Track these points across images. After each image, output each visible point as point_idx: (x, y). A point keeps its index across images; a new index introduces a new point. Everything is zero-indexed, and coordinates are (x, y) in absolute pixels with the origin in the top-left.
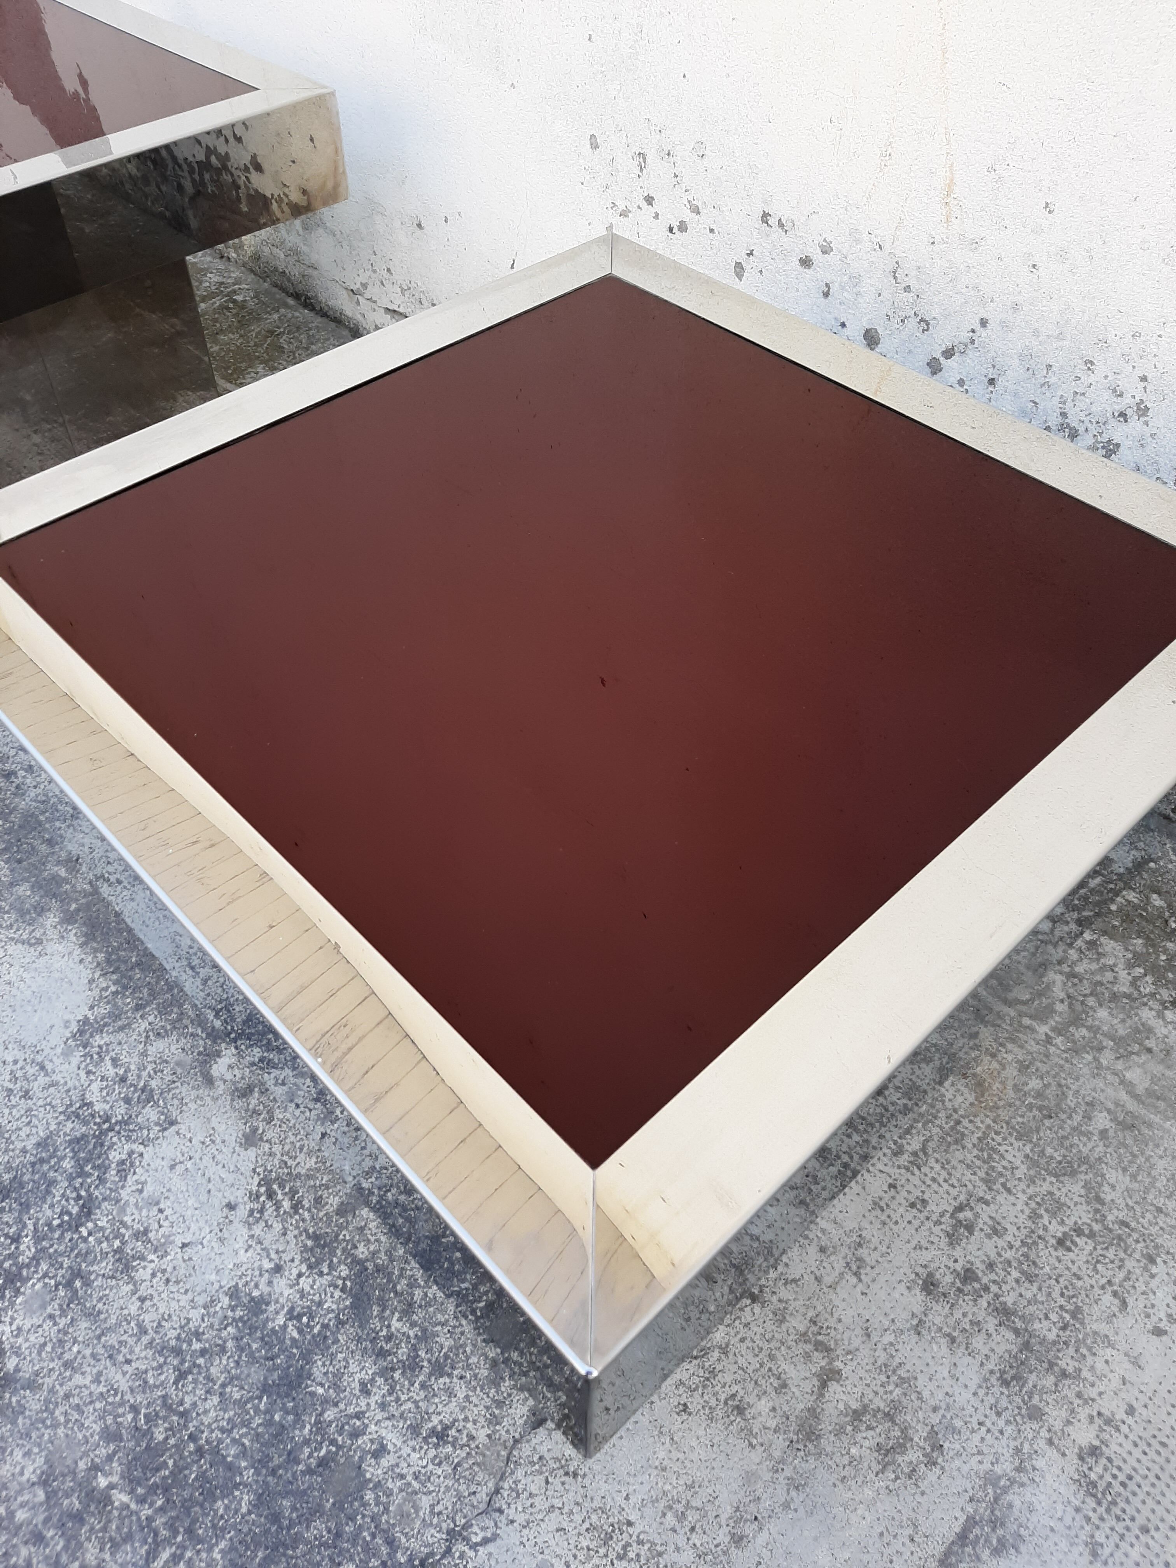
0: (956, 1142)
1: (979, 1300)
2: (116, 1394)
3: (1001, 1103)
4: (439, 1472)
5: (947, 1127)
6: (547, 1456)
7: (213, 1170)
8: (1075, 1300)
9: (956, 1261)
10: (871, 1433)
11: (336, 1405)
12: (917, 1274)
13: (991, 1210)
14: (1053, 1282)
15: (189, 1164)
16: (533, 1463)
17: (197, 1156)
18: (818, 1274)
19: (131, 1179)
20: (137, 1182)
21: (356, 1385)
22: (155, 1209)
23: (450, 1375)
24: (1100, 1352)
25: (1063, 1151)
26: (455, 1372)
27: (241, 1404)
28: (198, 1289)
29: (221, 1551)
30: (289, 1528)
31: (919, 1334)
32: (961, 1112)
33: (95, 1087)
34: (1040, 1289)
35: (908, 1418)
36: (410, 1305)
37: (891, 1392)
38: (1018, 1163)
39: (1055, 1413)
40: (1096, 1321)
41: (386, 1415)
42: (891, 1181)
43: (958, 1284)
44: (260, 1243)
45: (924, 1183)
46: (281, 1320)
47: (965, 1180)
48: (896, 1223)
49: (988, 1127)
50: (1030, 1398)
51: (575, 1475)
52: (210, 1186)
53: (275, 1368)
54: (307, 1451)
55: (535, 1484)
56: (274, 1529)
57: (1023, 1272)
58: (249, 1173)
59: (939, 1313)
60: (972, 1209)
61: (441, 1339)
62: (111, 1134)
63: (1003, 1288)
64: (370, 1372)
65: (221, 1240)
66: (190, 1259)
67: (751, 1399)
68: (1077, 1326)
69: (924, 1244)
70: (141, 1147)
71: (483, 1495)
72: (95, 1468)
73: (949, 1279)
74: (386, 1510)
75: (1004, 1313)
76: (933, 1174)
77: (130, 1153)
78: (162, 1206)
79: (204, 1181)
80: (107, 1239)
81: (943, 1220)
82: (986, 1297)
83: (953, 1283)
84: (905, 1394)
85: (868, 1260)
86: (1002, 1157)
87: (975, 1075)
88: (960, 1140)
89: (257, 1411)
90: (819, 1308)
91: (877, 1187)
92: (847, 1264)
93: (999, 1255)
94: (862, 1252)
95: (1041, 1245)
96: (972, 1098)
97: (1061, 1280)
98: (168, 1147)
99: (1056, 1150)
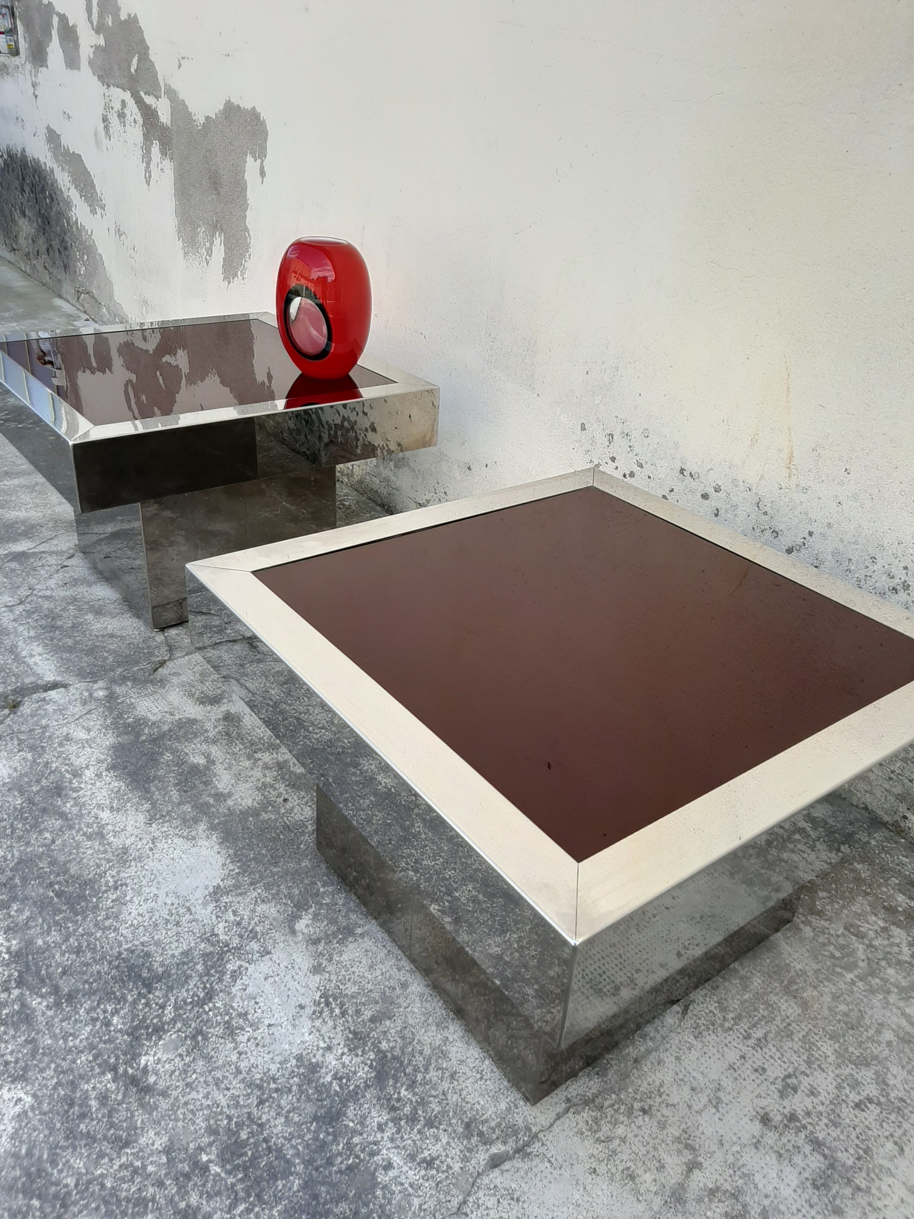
0: (788, 1036)
1: (800, 1134)
2: (218, 1107)
3: (819, 1017)
4: (427, 1185)
5: (782, 1026)
6: (500, 1186)
7: (291, 984)
8: (867, 1142)
9: (784, 1108)
10: (721, 1204)
11: (361, 1134)
12: (757, 1112)
13: (810, 1080)
14: (851, 1129)
15: (277, 979)
16: (490, 1189)
17: (282, 974)
18: (690, 1103)
19: (239, 982)
20: (243, 984)
21: (375, 1124)
22: (253, 1001)
23: (438, 1128)
24: (885, 1178)
25: (861, 1050)
26: (441, 1127)
27: (299, 1125)
28: (277, 1052)
29: (278, 1211)
30: (325, 1204)
31: (757, 1148)
32: (792, 1018)
33: (221, 925)
34: (842, 1132)
35: (748, 1199)
36: (414, 1082)
37: (736, 1181)
38: (829, 1053)
39: (852, 1213)
40: (882, 1158)
41: (394, 1145)
42: (742, 1054)
43: (786, 1122)
44: (319, 1031)
45: (764, 1058)
46: (329, 1078)
47: (792, 1059)
48: (744, 1079)
49: (810, 1030)
50: (834, 1200)
51: (518, 1200)
52: (289, 993)
53: (322, 1107)
54: (339, 1159)
55: (491, 1202)
56: (314, 1203)
57: (830, 1120)
58: (314, 989)
59: (771, 1138)
60: (797, 1078)
61: (433, 1106)
62: (229, 954)
63: (816, 1128)
64: (385, 1118)
65: (294, 1026)
66: (273, 1034)
67: (640, 1172)
68: (868, 1159)
69: (763, 1094)
70: (247, 965)
71: (455, 1202)
72: (200, 1149)
74: (390, 1203)
75: (817, 1144)
76: (771, 1053)
77: (240, 967)
78: (257, 1000)
79: (286, 989)
80: (221, 1015)
81: (777, 1082)
82: (804, 1132)
83: (782, 1121)
84: (746, 1184)
85: (724, 1099)
86: (819, 1049)
87: (801, 998)
88: (790, 1035)
89: (309, 1130)
90: (689, 1124)
91: (732, 1056)
92: (710, 1100)
93: (815, 1108)
94: (721, 1094)
95: (844, 1106)
96: (799, 1011)
97: (857, 1129)
98: (264, 966)
99: (856, 1049)
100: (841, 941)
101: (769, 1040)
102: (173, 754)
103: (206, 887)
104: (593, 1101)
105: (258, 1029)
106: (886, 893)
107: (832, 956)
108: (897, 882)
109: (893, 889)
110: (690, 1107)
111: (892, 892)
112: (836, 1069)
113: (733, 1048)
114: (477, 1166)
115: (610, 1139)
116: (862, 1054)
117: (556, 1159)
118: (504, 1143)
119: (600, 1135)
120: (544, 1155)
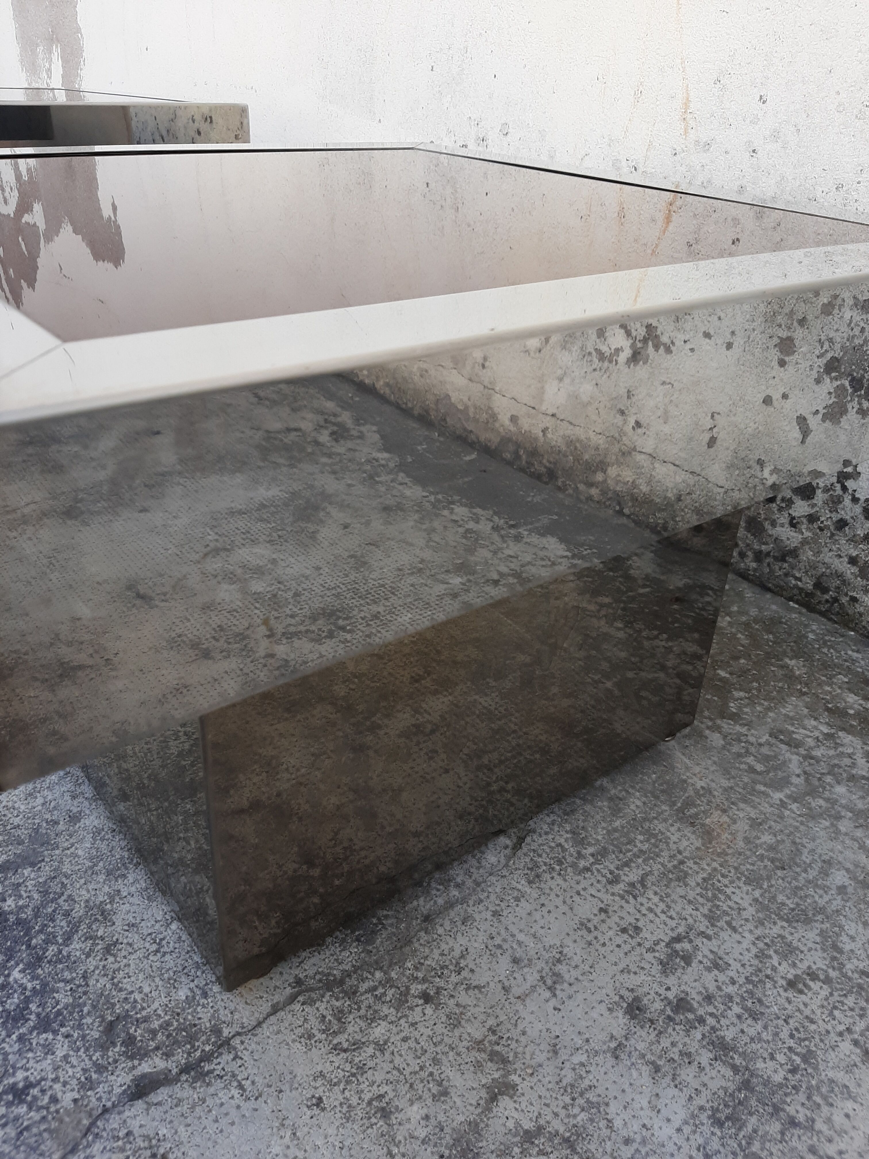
0: (678, 879)
1: (693, 1031)
3: (730, 851)
5: (670, 865)
8: (807, 1043)
9: (668, 989)
12: (622, 997)
13: (713, 945)
14: (781, 1022)
18: (507, 984)
24: (839, 1103)
25: (797, 900)
26: (63, 1030)
31: (617, 1057)
32: (686, 854)
34: (765, 1027)
35: (592, 1147)
37: (575, 1116)
38: (745, 905)
40: (833, 1068)
42: (602, 906)
43: (669, 1012)
45: (639, 911)
47: (685, 913)
48: (604, 944)
49: (715, 869)
50: (749, 1144)
57: (746, 1009)
59: (642, 1039)
60: (691, 941)
63: (722, 1023)
67: (401, 1103)
68: (810, 1071)
69: (633, 968)
73: (658, 1005)
75: (721, 1048)
76: (650, 905)
81: (657, 948)
82: (701, 1029)
83: (663, 1011)
84: (592, 1122)
85: (566, 977)
86: (729, 898)
87: (703, 825)
88: (682, 878)
90: (503, 1018)
91: (586, 909)
92: (542, 977)
93: (719, 988)
94: (561, 968)
95: (769, 985)
96: (698, 843)
97: (791, 1021)
99: (789, 898)
100: (765, 750)
101: (649, 885)
104: (342, 982)
106: (830, 693)
107: (752, 770)
108: (846, 680)
109: (840, 688)
110: (506, 989)
111: (839, 691)
112: (756, 927)
113: (589, 898)
114: (105, 1096)
115: (357, 1046)
116: (798, 904)
117: (253, 1083)
118: (167, 1055)
119: (341, 1039)
120: (234, 1076)
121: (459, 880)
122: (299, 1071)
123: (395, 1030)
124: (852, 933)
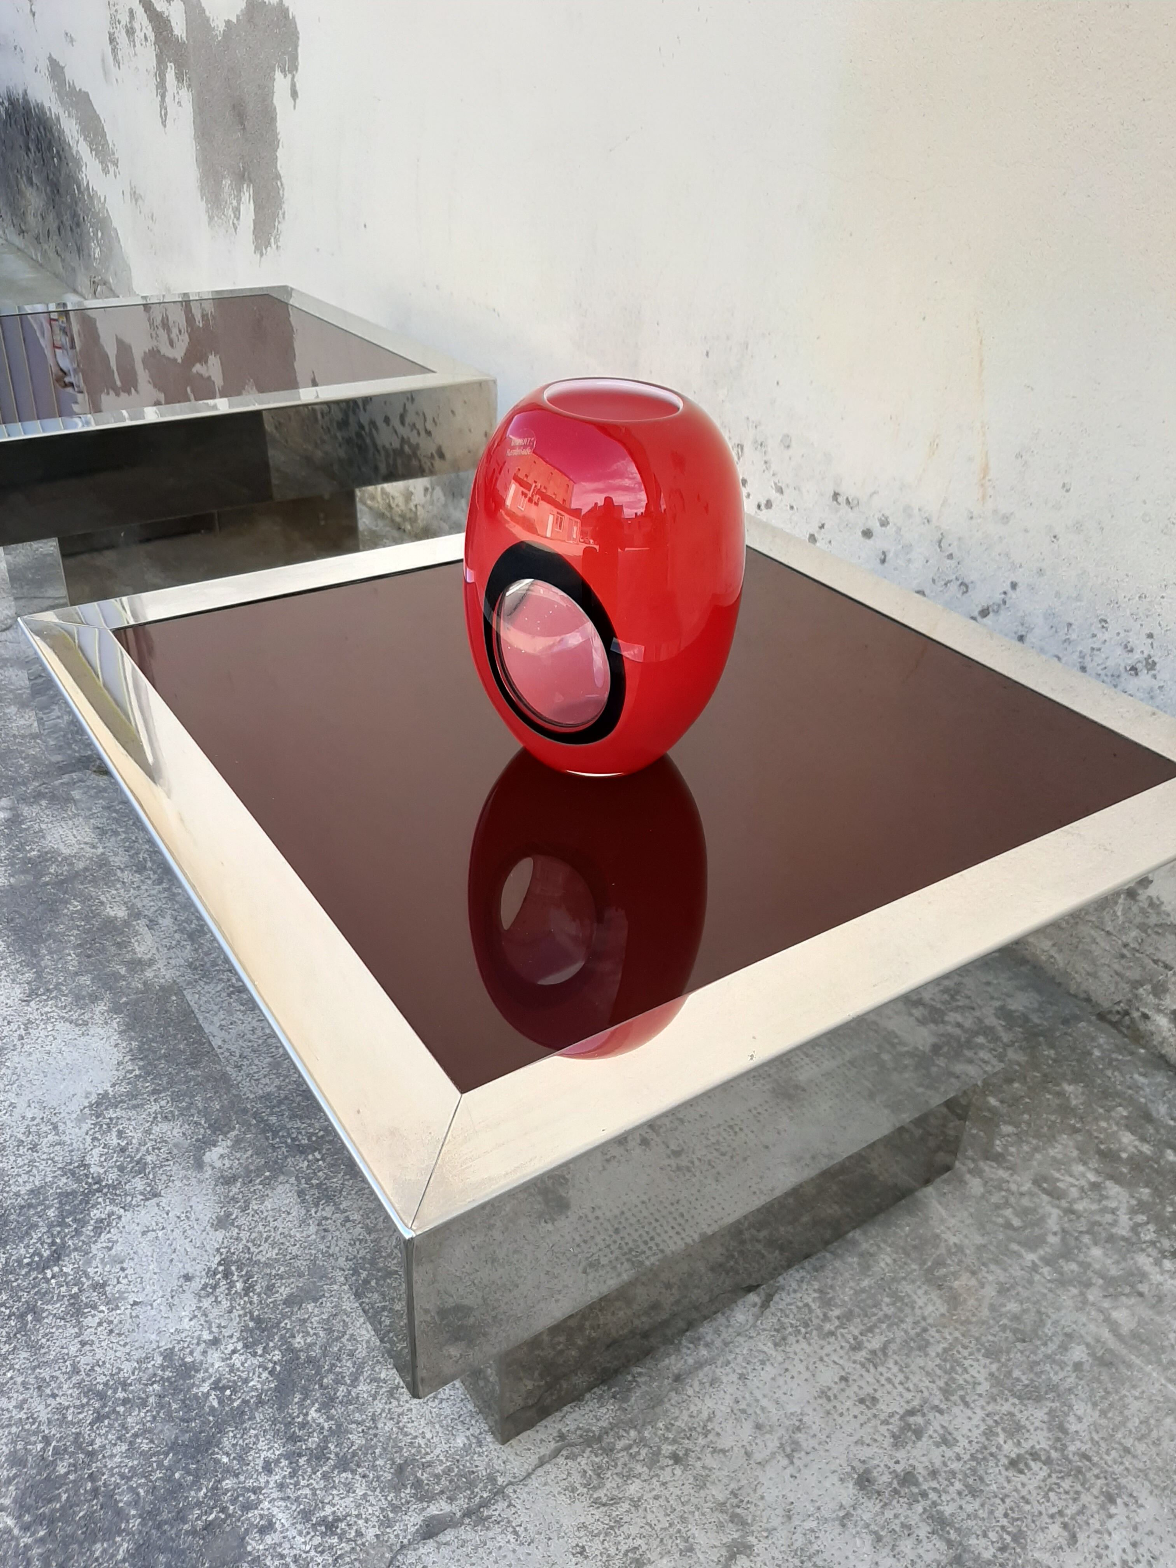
0: (920, 1348)
2: (33, 1423)
7: (181, 1244)
8: (1019, 1523)
9: (897, 1462)
11: (236, 1476)
12: (854, 1468)
13: (944, 1419)
15: (160, 1234)
17: (169, 1228)
18: (749, 1449)
19: (104, 1237)
20: (109, 1240)
22: (118, 1266)
25: (1033, 1376)
26: (360, 1470)
27: (147, 1456)
31: (844, 1526)
32: (930, 1321)
34: (982, 1505)
36: (332, 1399)
38: (981, 1378)
40: (1039, 1549)
41: (282, 1495)
42: (843, 1374)
43: (895, 1485)
44: (206, 1315)
45: (878, 1381)
46: (205, 1387)
47: (921, 1386)
48: (841, 1414)
49: (957, 1340)
52: (174, 1256)
53: (187, 1430)
54: (196, 1512)
57: (966, 1485)
58: (212, 1252)
59: (869, 1510)
60: (924, 1415)
61: (353, 1437)
62: (98, 1194)
63: (943, 1497)
64: (277, 1453)
65: (171, 1306)
66: (137, 1316)
67: (653, 1555)
68: (1018, 1550)
69: (867, 1440)
70: (122, 1211)
73: (886, 1478)
75: (939, 1523)
76: (889, 1375)
77: (111, 1214)
78: (125, 1265)
79: (170, 1251)
80: (68, 1284)
81: (891, 1420)
82: (922, 1502)
83: (890, 1483)
85: (804, 1445)
86: (966, 1370)
87: (951, 1289)
88: (924, 1347)
89: (160, 1465)
90: (743, 1482)
91: (828, 1376)
92: (782, 1445)
93: (945, 1464)
94: (800, 1437)
95: (991, 1462)
96: (944, 1309)
97: (1006, 1501)
98: (147, 1214)
99: (1024, 1374)
100: (1026, 1202)
101: (890, 1353)
102: (82, 902)
103: (87, 1095)
104: (600, 1439)
105: (117, 1307)
107: (1008, 1225)
110: (748, 1455)
112: (988, 1403)
113: (832, 1365)
114: (402, 1534)
115: (615, 1501)
116: (1032, 1381)
117: (526, 1530)
118: (451, 1499)
119: (601, 1493)
120: (509, 1522)
121: (708, 1339)
122: (565, 1521)
123: (647, 1488)
124: (1079, 1413)
